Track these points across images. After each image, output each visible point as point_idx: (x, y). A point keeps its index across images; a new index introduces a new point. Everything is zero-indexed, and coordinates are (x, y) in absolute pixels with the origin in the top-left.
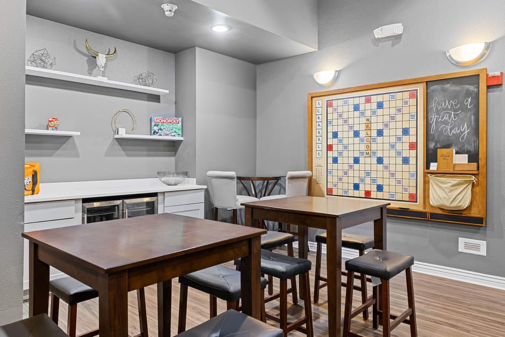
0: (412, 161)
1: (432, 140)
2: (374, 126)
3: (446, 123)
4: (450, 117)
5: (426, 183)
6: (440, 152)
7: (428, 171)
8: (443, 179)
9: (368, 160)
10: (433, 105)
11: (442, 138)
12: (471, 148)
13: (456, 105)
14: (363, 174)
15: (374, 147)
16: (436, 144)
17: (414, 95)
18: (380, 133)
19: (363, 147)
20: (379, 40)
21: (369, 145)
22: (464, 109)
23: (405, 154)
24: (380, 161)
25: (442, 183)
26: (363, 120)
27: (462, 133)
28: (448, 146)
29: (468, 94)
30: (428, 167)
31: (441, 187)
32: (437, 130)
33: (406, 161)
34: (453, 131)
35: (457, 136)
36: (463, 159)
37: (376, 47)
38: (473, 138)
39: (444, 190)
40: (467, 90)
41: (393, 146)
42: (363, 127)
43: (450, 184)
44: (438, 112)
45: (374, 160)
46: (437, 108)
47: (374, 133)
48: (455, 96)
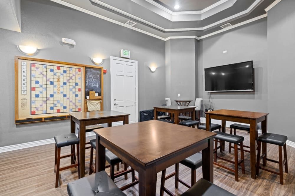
0: (79, 96)
1: (87, 88)
2: (61, 80)
3: (91, 82)
4: (92, 81)
5: (86, 104)
6: (91, 92)
7: (86, 99)
8: (93, 102)
9: (59, 96)
10: (87, 76)
11: (90, 88)
12: (99, 91)
13: (95, 77)
14: (55, 102)
15: (61, 89)
16: (88, 90)
17: (80, 70)
18: (65, 84)
19: (55, 90)
20: (64, 43)
21: (59, 89)
22: (97, 78)
23: (77, 93)
24: (65, 96)
25: (93, 103)
26: (55, 77)
27: (96, 86)
28: (92, 90)
29: (98, 74)
30: (86, 98)
31: (92, 105)
32: (88, 85)
33: (77, 96)
34: (94, 86)
35: (95, 87)
36: (97, 95)
37: (61, 46)
38: (99, 88)
39: (94, 106)
40: (98, 73)
41: (71, 90)
42: (55, 80)
43: (96, 103)
44: (89, 78)
45: (62, 96)
46: (88, 77)
47: (62, 84)
48: (94, 74)
